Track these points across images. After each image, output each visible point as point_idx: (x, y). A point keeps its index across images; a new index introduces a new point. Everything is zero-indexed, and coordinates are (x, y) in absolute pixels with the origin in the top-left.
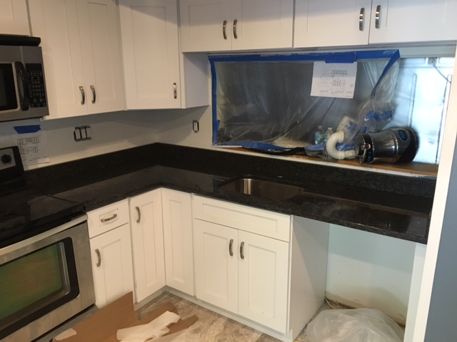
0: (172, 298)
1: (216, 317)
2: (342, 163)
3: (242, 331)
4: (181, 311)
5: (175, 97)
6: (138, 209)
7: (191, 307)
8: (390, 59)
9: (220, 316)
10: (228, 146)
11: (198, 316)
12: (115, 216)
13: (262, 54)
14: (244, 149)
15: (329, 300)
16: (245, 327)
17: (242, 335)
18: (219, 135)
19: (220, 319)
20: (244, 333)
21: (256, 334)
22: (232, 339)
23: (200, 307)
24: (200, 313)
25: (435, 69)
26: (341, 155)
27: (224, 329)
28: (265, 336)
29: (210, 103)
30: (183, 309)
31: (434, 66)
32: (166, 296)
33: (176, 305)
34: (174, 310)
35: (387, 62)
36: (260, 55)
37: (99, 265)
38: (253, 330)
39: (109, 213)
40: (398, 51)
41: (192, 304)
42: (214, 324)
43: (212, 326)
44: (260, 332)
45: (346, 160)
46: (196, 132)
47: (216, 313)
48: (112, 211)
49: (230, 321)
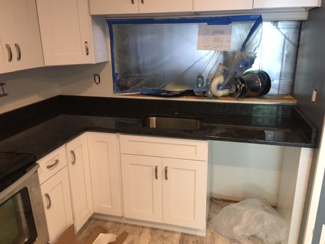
0: (99, 222)
1: (141, 229)
2: (222, 99)
3: (166, 235)
4: (111, 230)
5: (87, 54)
6: (72, 152)
7: (118, 225)
8: (255, 21)
9: (143, 227)
10: (128, 94)
11: (127, 231)
12: (57, 161)
13: (155, 18)
14: (142, 94)
15: (214, 198)
16: (166, 231)
17: (167, 238)
18: (118, 85)
19: (145, 230)
20: (168, 236)
21: (177, 235)
22: (161, 242)
23: (125, 224)
24: (128, 229)
25: (277, 29)
26: (221, 93)
27: (152, 236)
28: (183, 235)
29: (110, 60)
30: (112, 228)
31: (277, 27)
32: (93, 221)
33: (104, 226)
34: (105, 231)
35: (253, 24)
36: (153, 19)
37: (49, 207)
38: (173, 232)
39: (52, 159)
40: (261, 16)
41: (118, 223)
42: (142, 234)
43: (142, 237)
44: (179, 232)
45: (224, 96)
46: (97, 83)
47: (139, 226)
48: (55, 157)
49: (153, 229)
